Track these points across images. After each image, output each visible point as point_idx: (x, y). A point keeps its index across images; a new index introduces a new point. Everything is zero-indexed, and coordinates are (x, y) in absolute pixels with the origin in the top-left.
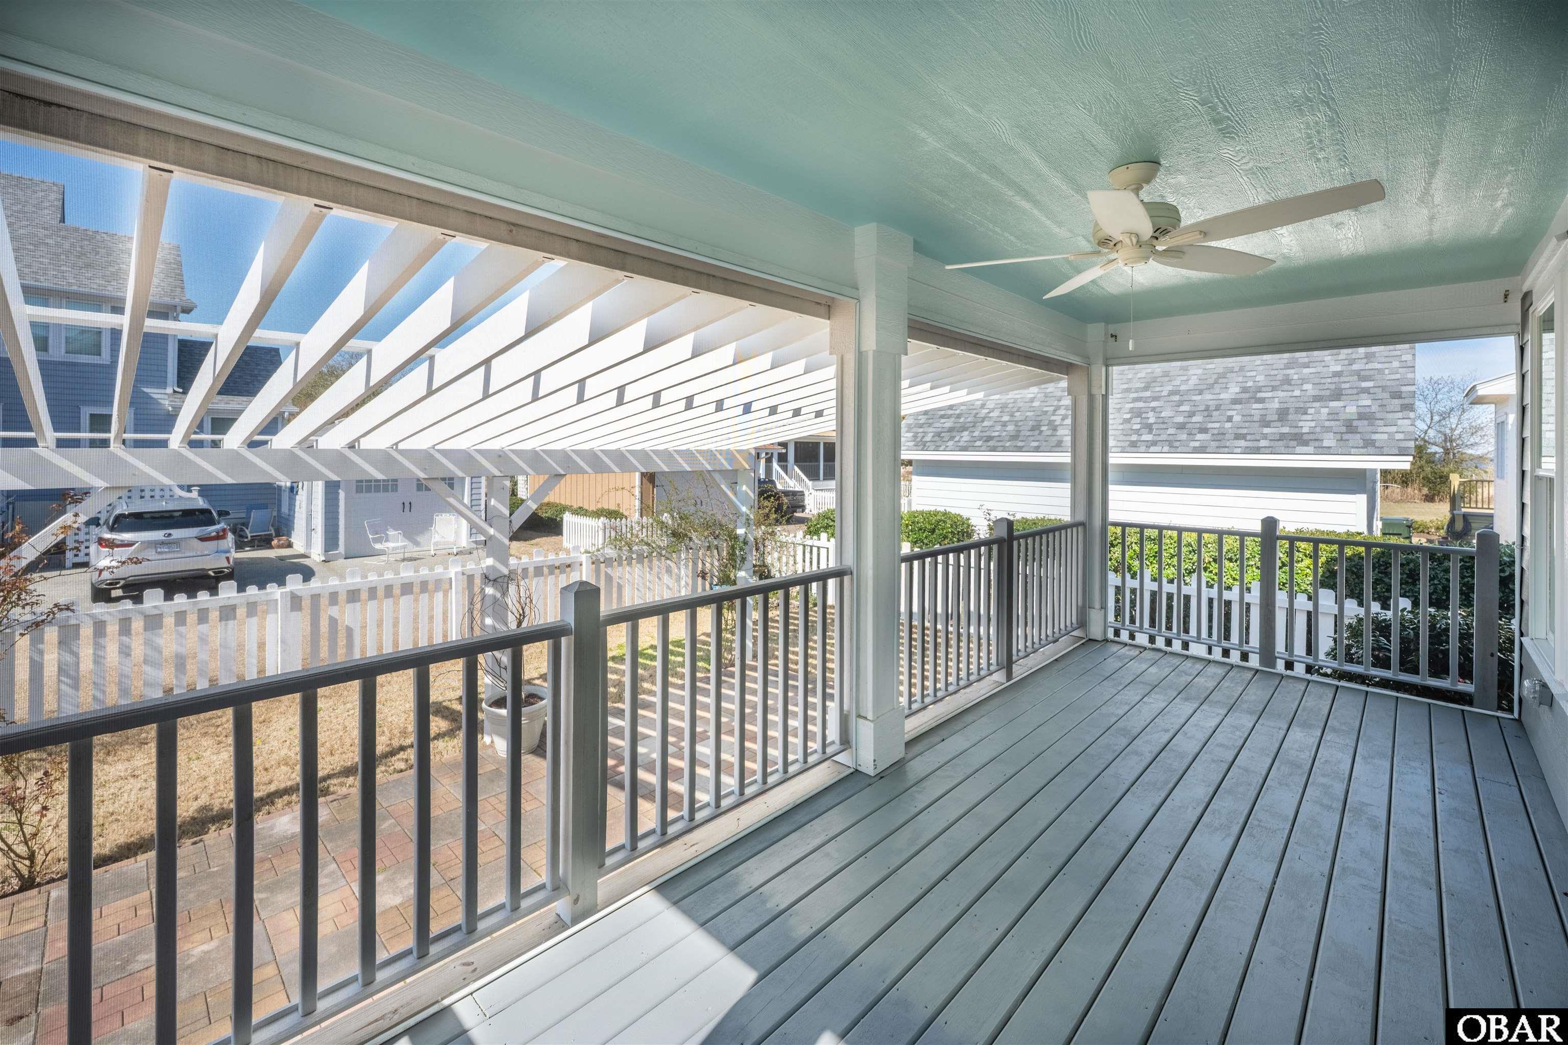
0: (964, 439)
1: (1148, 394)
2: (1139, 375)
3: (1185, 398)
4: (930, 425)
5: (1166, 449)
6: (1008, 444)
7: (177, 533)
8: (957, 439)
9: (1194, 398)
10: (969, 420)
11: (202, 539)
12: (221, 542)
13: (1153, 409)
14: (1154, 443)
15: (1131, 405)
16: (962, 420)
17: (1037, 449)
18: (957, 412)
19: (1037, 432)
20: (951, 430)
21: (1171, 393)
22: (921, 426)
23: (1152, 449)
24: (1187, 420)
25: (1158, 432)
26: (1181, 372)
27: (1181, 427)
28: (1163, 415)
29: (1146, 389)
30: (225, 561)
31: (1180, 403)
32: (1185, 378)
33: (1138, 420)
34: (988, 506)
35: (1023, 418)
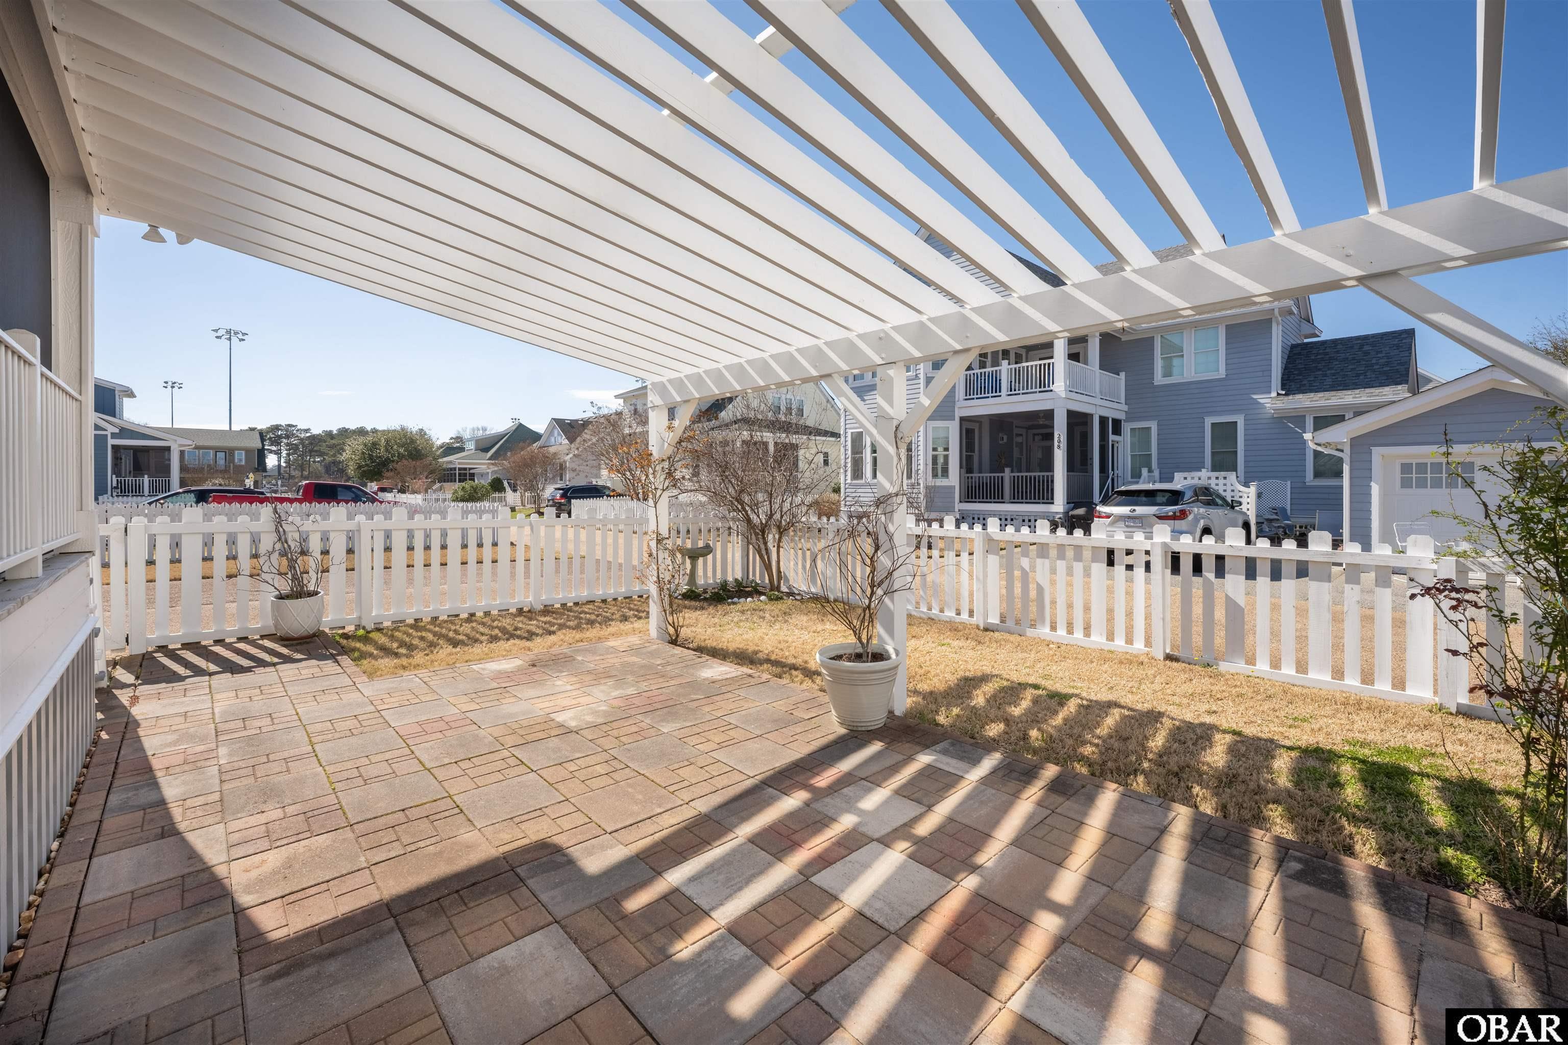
7: (1140, 510)
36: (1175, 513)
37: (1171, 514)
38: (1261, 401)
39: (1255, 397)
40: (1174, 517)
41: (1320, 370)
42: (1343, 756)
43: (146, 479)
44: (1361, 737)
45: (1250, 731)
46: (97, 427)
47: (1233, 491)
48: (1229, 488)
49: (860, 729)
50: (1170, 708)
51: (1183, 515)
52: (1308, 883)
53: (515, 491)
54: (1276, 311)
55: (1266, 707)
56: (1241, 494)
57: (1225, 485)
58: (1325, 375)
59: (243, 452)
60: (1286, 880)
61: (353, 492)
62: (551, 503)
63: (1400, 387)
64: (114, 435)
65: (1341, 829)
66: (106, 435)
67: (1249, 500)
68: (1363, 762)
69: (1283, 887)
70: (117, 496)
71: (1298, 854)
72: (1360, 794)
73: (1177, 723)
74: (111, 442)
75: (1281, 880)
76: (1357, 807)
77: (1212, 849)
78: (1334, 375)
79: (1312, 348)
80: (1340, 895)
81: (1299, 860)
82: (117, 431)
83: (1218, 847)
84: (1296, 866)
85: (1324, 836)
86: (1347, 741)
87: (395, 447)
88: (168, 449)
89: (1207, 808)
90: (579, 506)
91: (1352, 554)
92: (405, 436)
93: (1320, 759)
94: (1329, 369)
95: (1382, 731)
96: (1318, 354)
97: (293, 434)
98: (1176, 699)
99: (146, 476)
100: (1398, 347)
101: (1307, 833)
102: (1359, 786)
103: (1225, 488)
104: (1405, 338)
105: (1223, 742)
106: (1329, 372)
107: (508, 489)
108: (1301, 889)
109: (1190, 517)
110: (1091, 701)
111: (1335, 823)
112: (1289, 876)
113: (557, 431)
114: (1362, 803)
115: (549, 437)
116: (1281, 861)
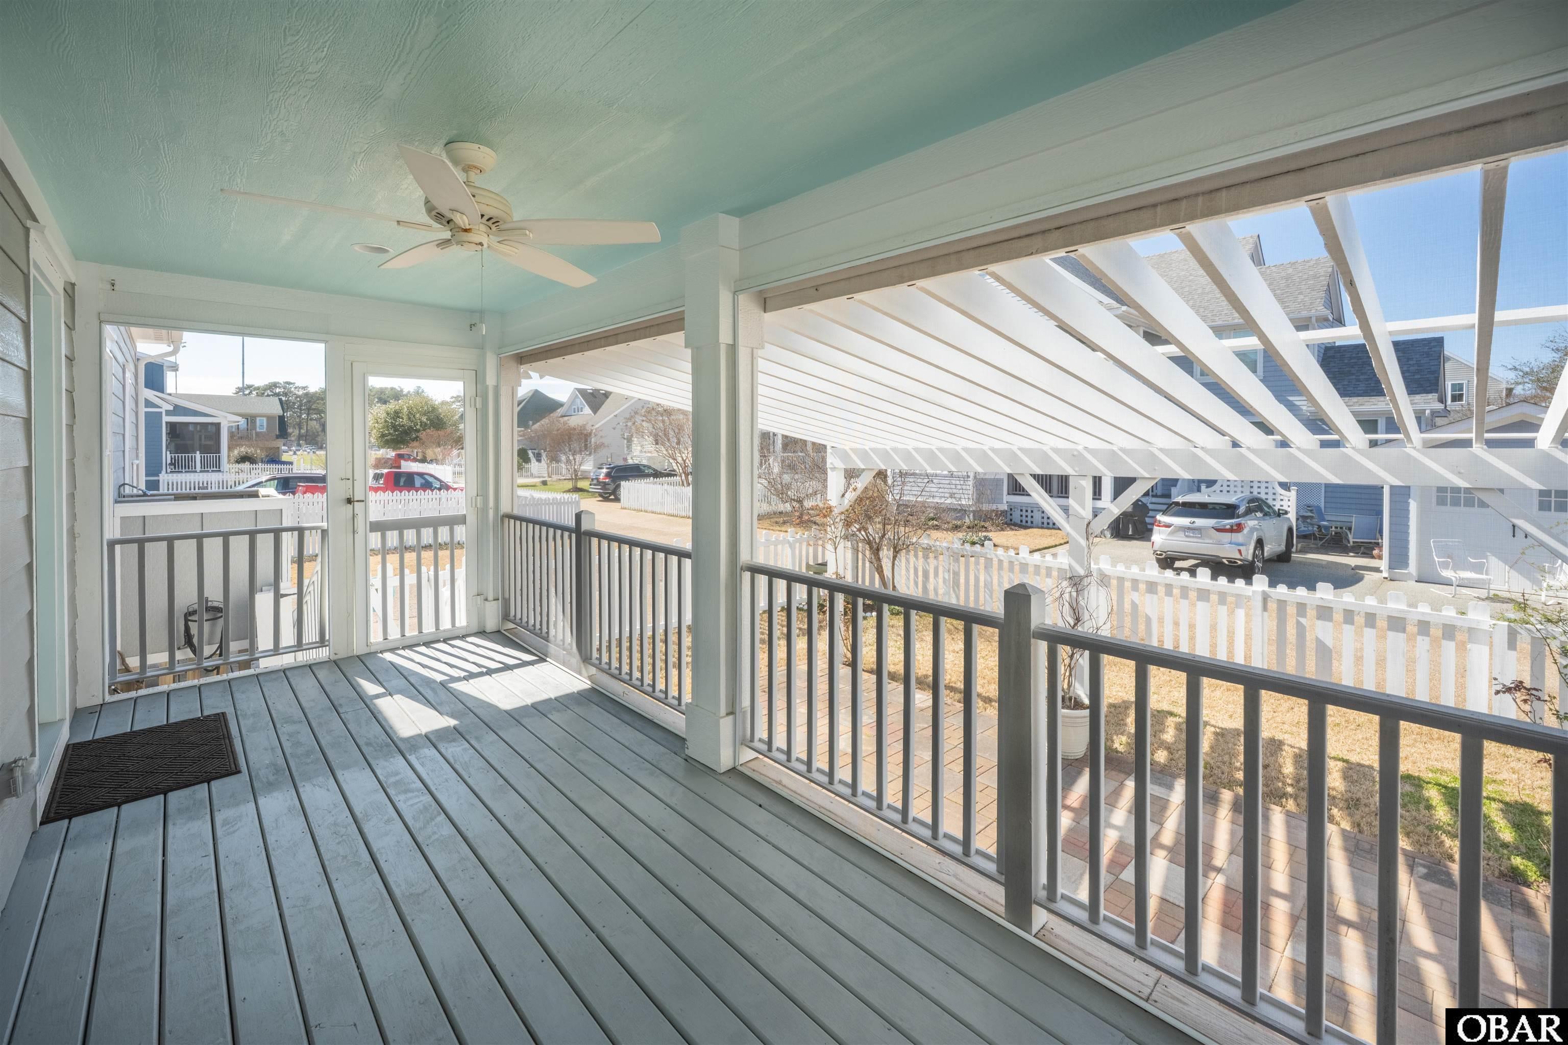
7: (1200, 522)
11: (1218, 530)
12: (1234, 534)
30: (1237, 552)
36: (1232, 526)
37: (1228, 527)
38: (1297, 403)
39: (1291, 398)
40: (1231, 530)
41: (1353, 374)
42: (1430, 783)
43: (198, 455)
44: (1438, 765)
45: (1354, 758)
46: (148, 403)
47: (1274, 494)
48: (1270, 491)
49: (1070, 758)
50: (1286, 736)
51: (1239, 528)
52: (1433, 882)
53: (539, 461)
54: (1314, 320)
55: (1360, 737)
56: (1282, 497)
57: (1267, 488)
58: (1358, 380)
59: (265, 419)
60: (1419, 880)
61: (425, 479)
62: (595, 482)
63: (1430, 396)
64: (168, 413)
65: (1442, 843)
66: (161, 412)
67: (1289, 503)
68: (1445, 787)
69: (1417, 885)
70: (171, 472)
71: (1421, 862)
72: (1449, 815)
73: (1296, 750)
74: (166, 419)
75: (1415, 881)
76: (1449, 825)
77: (1364, 857)
78: (1367, 380)
79: (1345, 351)
80: (1453, 889)
81: (1424, 866)
82: (171, 408)
83: (1369, 857)
84: (1423, 870)
85: (1433, 848)
86: (1430, 770)
87: (418, 416)
88: (218, 426)
89: (1346, 825)
90: (628, 488)
91: (1423, 614)
92: (426, 403)
93: (1413, 785)
94: (1362, 374)
95: (1453, 759)
96: (1351, 358)
97: (291, 392)
98: (1286, 727)
99: (198, 452)
100: (1428, 354)
101: (1421, 846)
102: (1446, 808)
103: (1267, 491)
104: (1435, 346)
105: (1337, 769)
106: (1362, 377)
107: (533, 460)
108: (1430, 886)
109: (1245, 531)
110: (1222, 728)
111: (1438, 838)
112: (1421, 877)
113: (581, 400)
114: (1452, 822)
115: (570, 407)
116: (1411, 868)
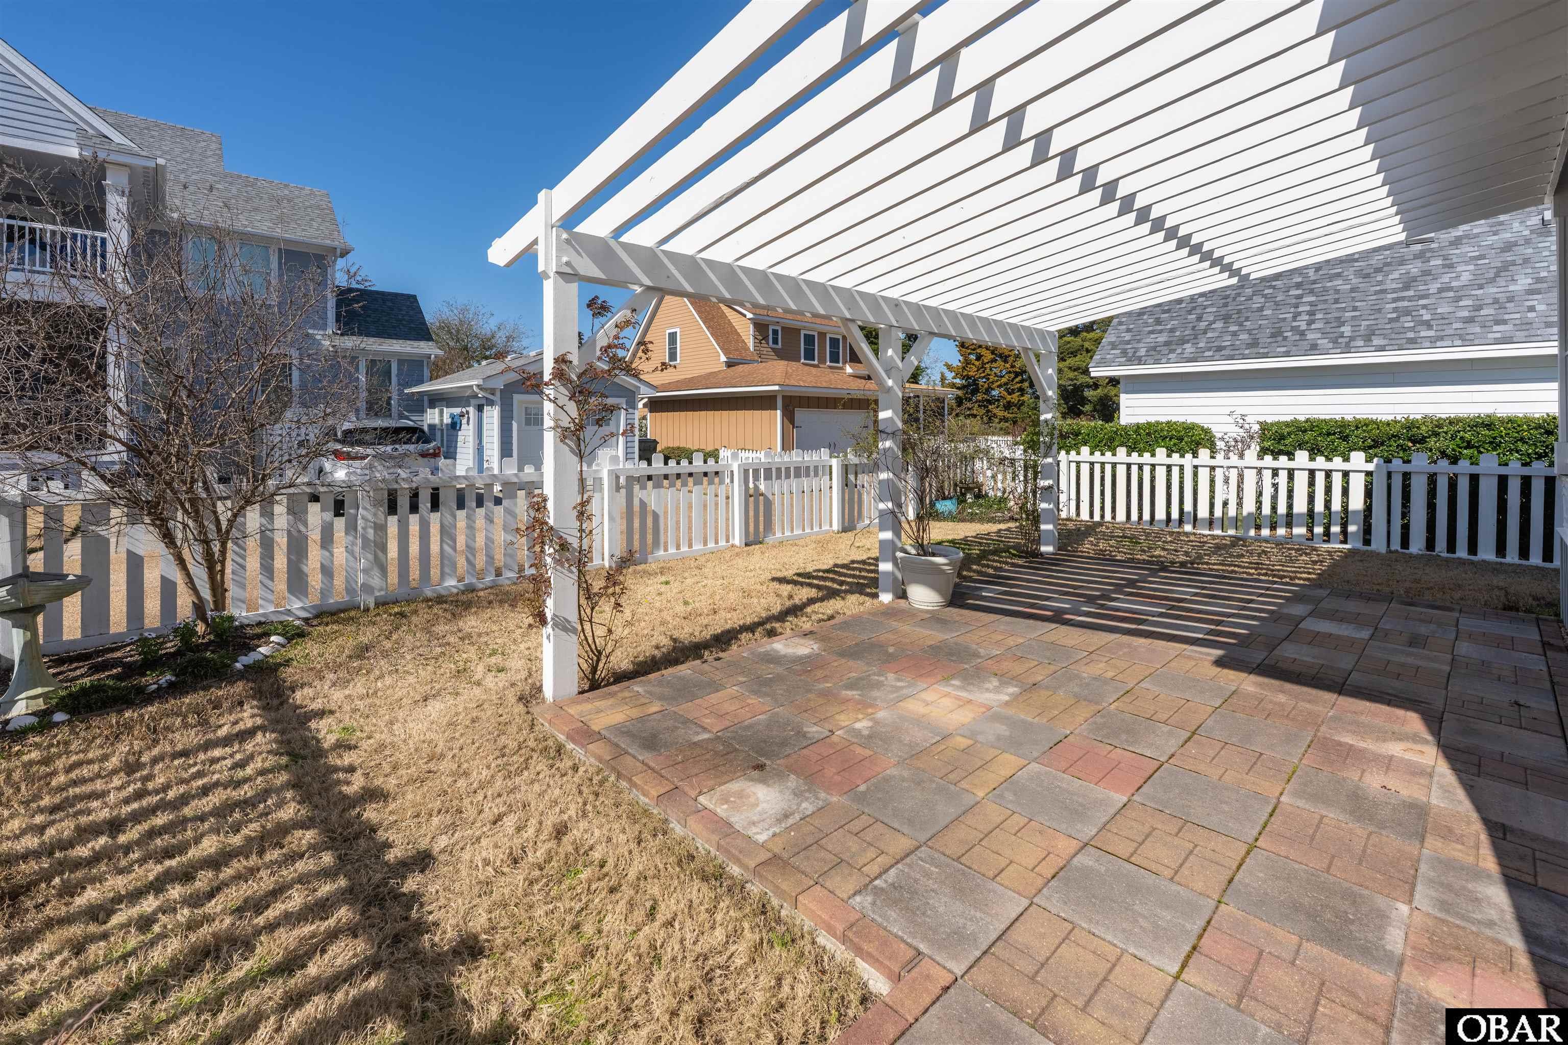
0: (1188, 350)
1: (1411, 293)
2: (1391, 277)
3: (1460, 293)
4: (1139, 341)
5: (1459, 342)
6: (1247, 352)
8: (1179, 351)
9: (1474, 292)
10: (1187, 333)
13: (1424, 307)
14: (1441, 338)
15: (1394, 305)
16: (1178, 333)
17: (1287, 354)
18: (1169, 327)
19: (1280, 339)
20: (1167, 344)
21: (1440, 291)
22: (1128, 342)
23: (1439, 344)
24: (1473, 314)
25: (1440, 328)
26: (1447, 270)
27: (1470, 320)
28: (1439, 311)
29: (1406, 287)
31: (1458, 299)
32: (1454, 275)
33: (1409, 318)
34: (1240, 411)
35: (1257, 326)
